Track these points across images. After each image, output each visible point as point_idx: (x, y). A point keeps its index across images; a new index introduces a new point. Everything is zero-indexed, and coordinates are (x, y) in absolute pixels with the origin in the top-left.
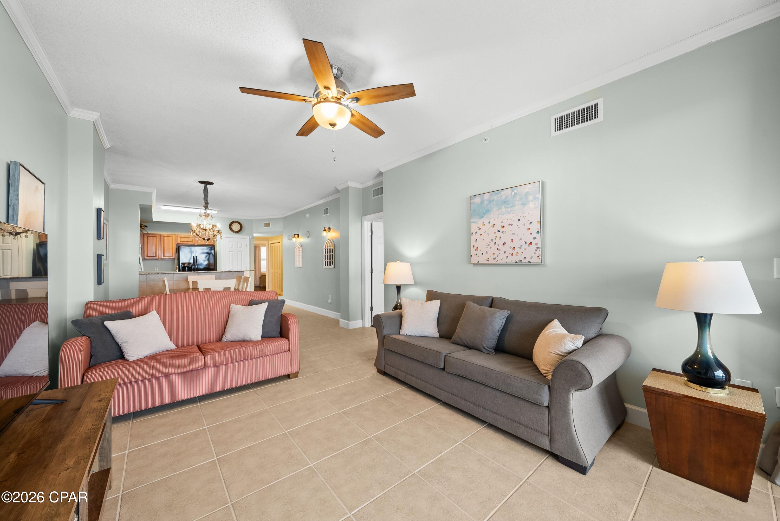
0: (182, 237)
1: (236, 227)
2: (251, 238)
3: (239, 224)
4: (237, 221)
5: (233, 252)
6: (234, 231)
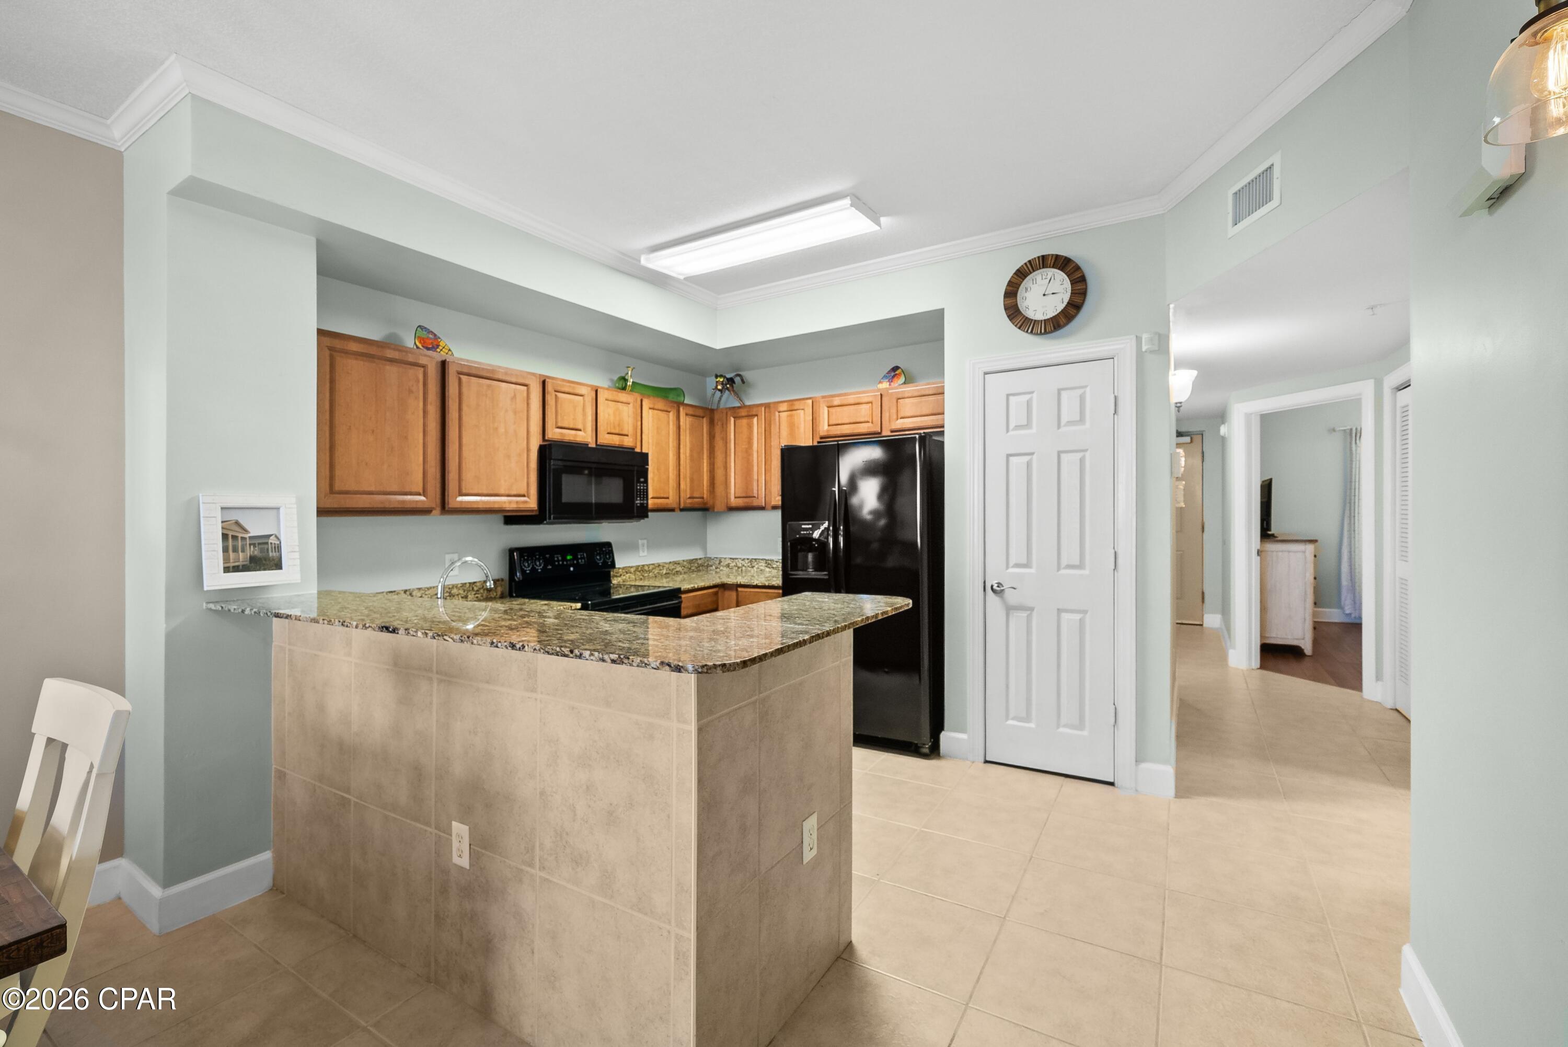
0: (836, 403)
1: (1044, 295)
2: (1146, 352)
3: (1062, 269)
4: (1053, 255)
5: (1032, 454)
6: (1032, 320)
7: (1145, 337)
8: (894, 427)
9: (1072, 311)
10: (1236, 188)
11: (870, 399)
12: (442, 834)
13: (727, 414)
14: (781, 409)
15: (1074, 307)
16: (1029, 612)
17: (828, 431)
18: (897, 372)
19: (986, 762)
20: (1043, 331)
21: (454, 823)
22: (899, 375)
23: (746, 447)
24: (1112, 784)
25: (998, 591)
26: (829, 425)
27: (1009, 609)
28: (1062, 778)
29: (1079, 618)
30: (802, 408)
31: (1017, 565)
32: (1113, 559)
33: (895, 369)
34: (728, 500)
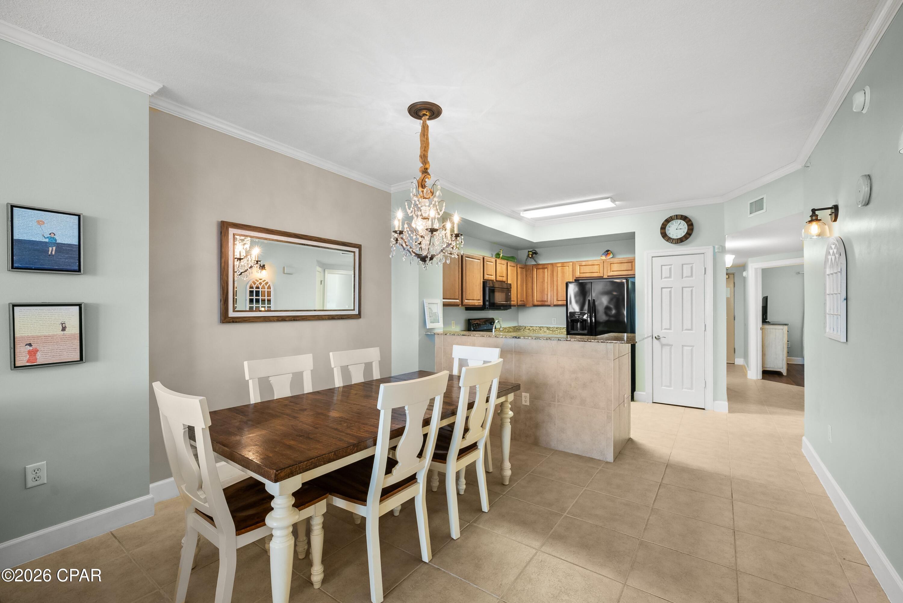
0: (583, 264)
1: (677, 229)
2: (717, 252)
3: (684, 220)
4: (680, 215)
5: (672, 288)
6: (672, 238)
7: (716, 247)
8: (609, 275)
9: (688, 236)
10: (751, 202)
11: (598, 263)
12: (517, 397)
13: (533, 267)
14: (558, 266)
15: (689, 234)
16: (670, 347)
17: (580, 275)
18: (608, 252)
19: (653, 403)
20: (676, 243)
21: (523, 393)
22: (610, 253)
23: (542, 281)
24: (704, 409)
25: (658, 338)
26: (580, 273)
27: (663, 345)
28: (684, 408)
29: (691, 348)
30: (568, 266)
31: (666, 329)
32: (704, 327)
33: (608, 251)
34: (534, 302)
